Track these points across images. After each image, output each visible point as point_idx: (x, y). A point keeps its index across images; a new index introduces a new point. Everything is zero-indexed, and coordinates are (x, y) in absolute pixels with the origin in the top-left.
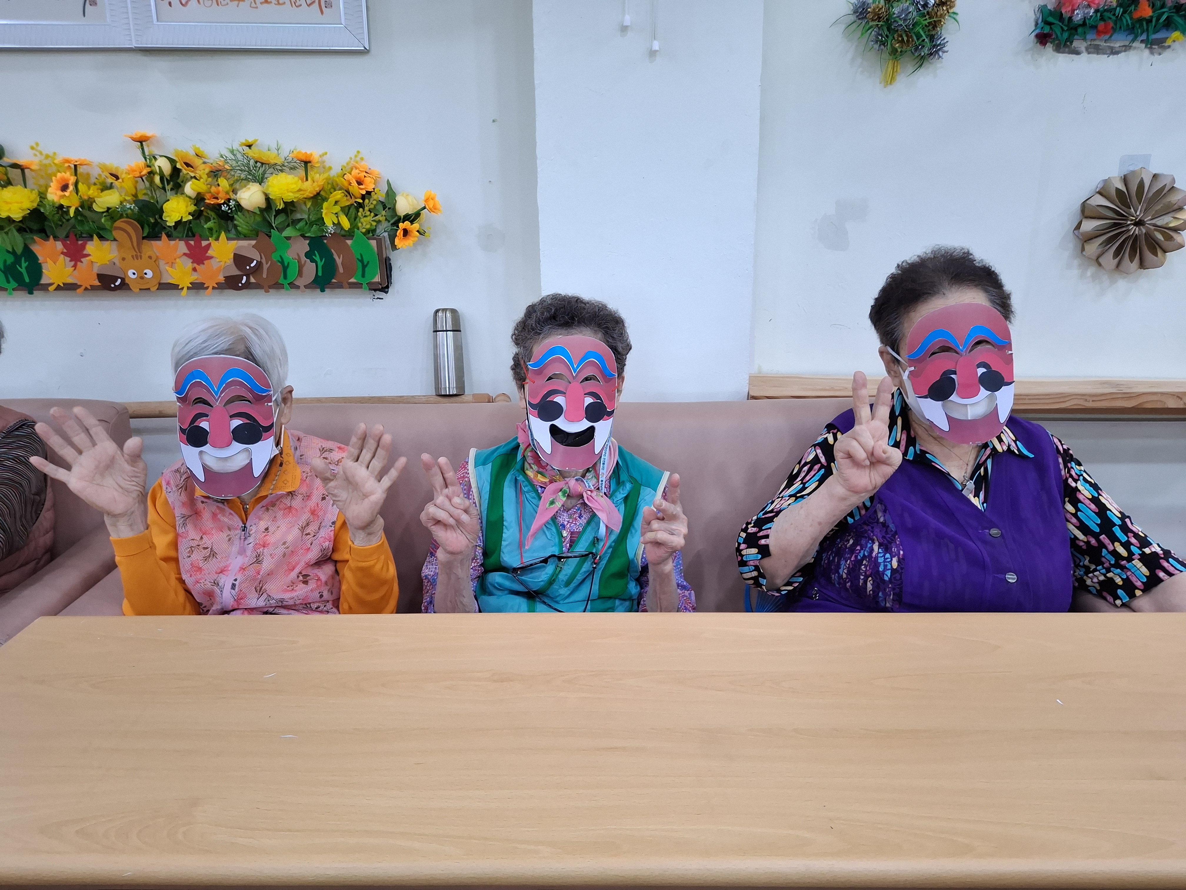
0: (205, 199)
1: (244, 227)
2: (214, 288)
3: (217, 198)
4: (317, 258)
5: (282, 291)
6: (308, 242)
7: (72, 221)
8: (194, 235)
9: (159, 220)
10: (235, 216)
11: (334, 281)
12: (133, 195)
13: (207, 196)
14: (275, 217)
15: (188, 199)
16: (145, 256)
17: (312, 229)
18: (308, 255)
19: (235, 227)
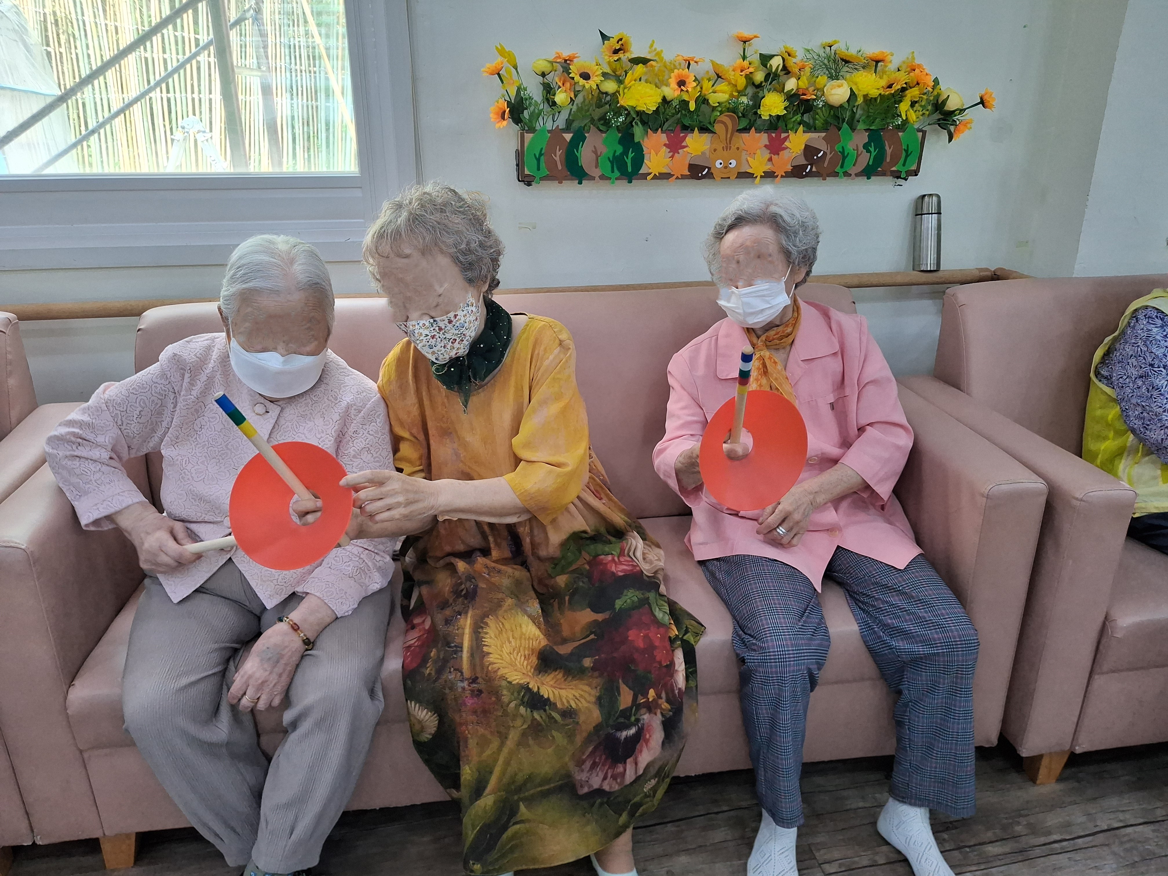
0: (800, 95)
2: (782, 176)
3: (807, 94)
4: (872, 149)
5: (837, 179)
6: (867, 134)
8: (778, 129)
9: (755, 114)
11: (879, 169)
12: (731, 90)
13: (803, 93)
15: (784, 95)
16: (733, 148)
18: (866, 146)
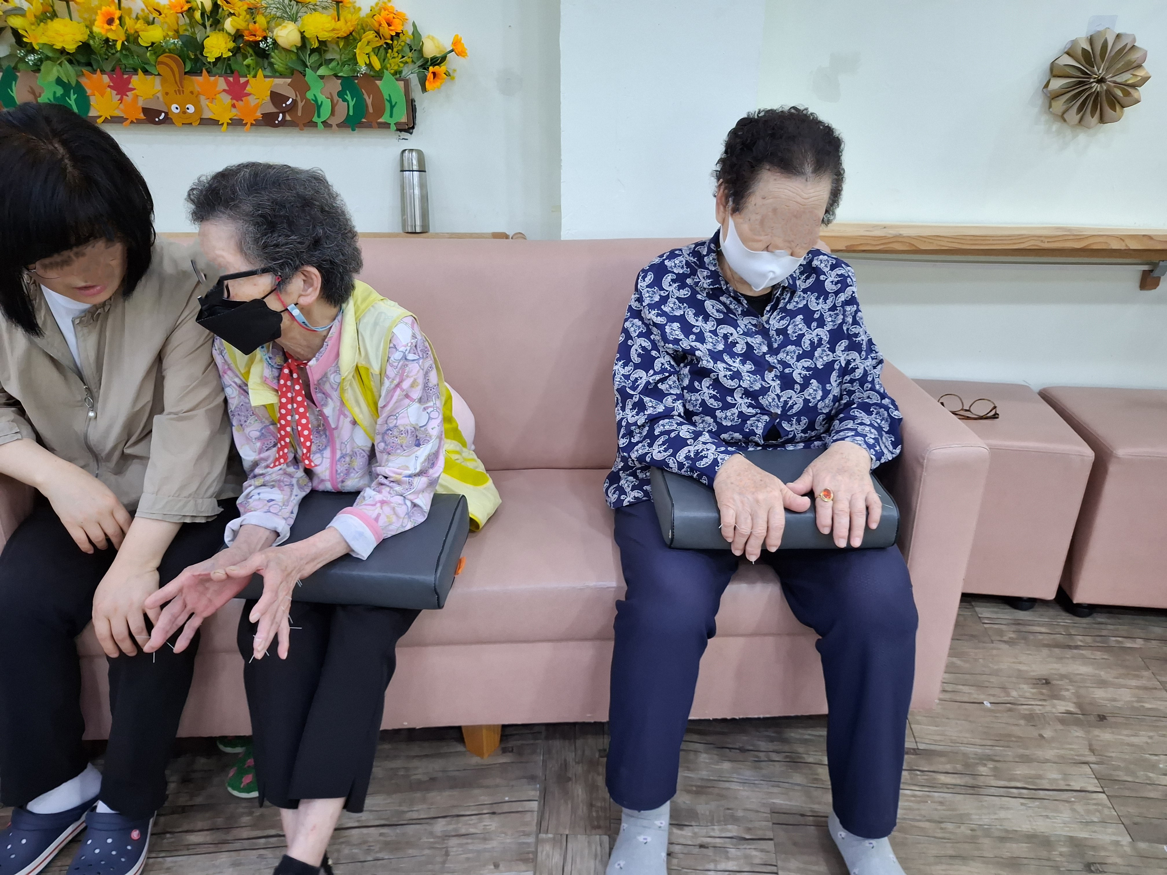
0: (243, 36)
1: (281, 65)
2: (252, 124)
3: (255, 35)
4: (349, 98)
5: (316, 129)
6: (340, 81)
7: (118, 55)
8: (232, 72)
9: (200, 56)
10: (273, 54)
11: (364, 120)
12: (175, 30)
13: (246, 33)
14: (310, 55)
15: (227, 35)
16: (187, 92)
17: (344, 69)
18: (341, 94)
19: (271, 65)
